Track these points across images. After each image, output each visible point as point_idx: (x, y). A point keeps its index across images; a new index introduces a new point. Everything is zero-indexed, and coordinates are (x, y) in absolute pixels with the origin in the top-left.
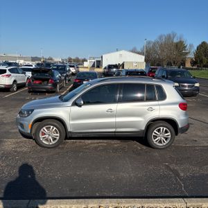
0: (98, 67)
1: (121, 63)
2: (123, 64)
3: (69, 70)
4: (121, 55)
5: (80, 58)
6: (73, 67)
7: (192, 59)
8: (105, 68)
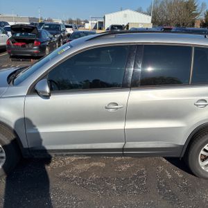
0: (100, 29)
1: (125, 25)
2: (128, 26)
3: (64, 31)
4: (125, 16)
5: (81, 19)
6: (71, 27)
7: (202, 21)
8: (108, 29)
